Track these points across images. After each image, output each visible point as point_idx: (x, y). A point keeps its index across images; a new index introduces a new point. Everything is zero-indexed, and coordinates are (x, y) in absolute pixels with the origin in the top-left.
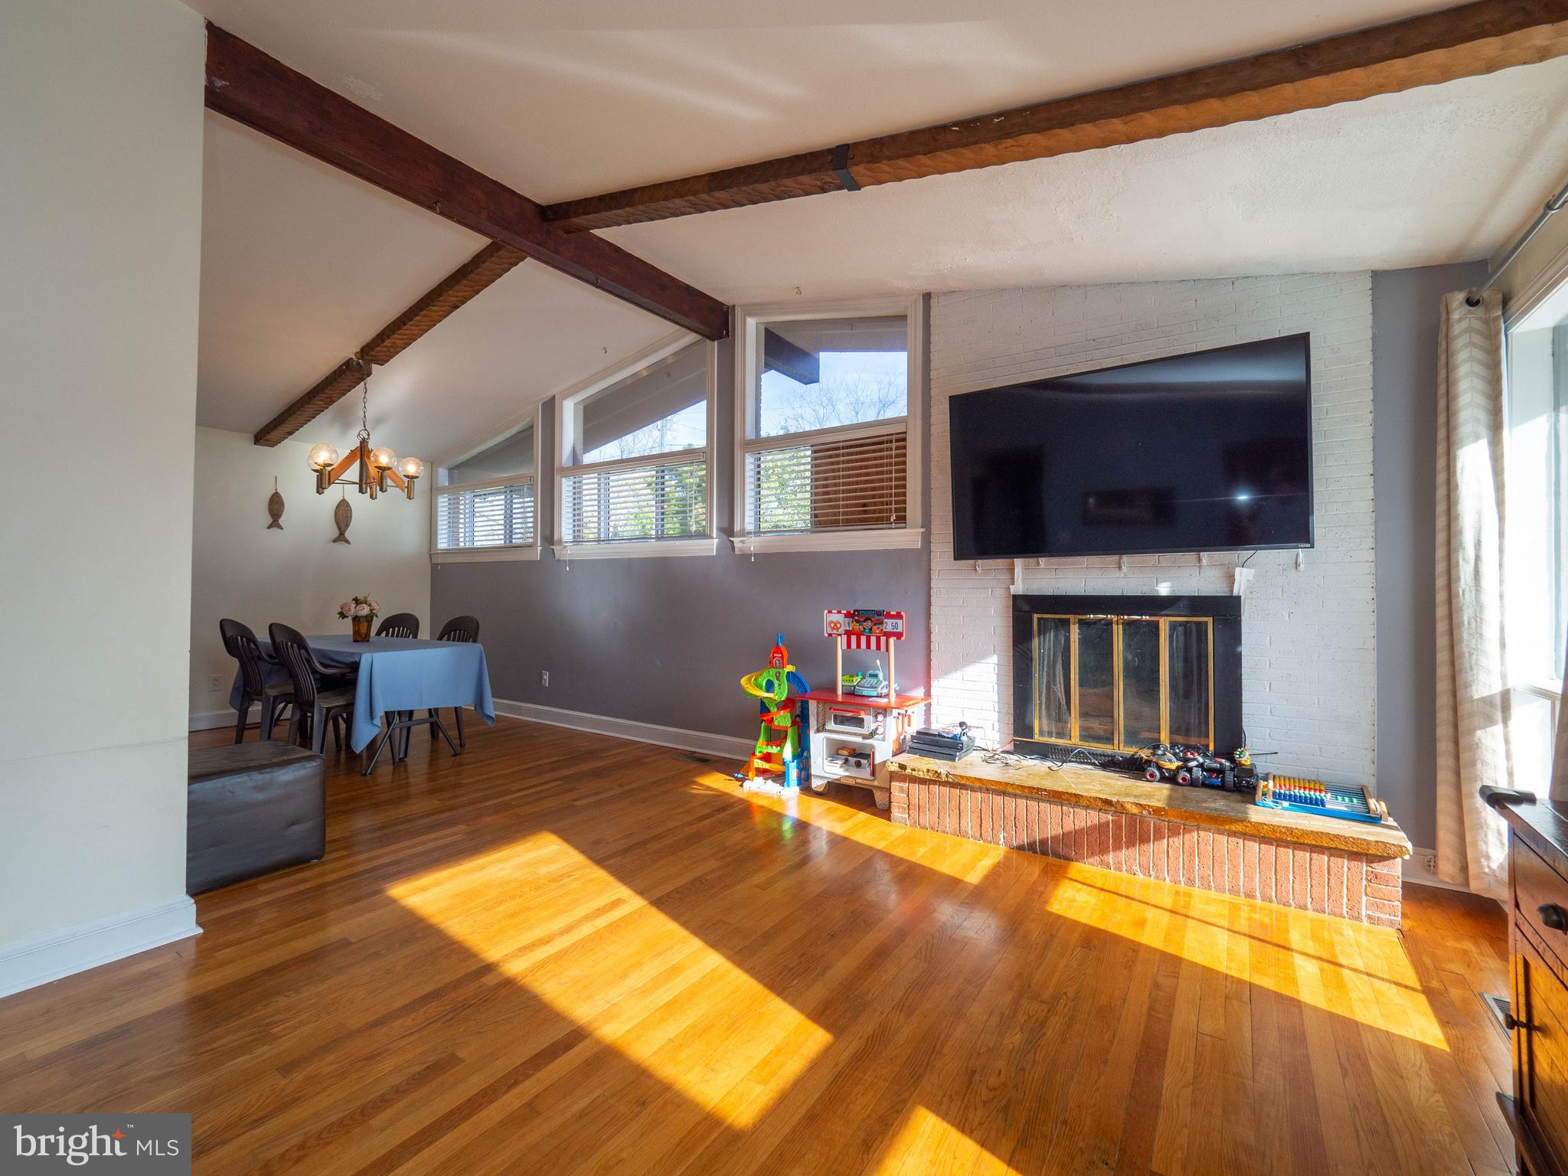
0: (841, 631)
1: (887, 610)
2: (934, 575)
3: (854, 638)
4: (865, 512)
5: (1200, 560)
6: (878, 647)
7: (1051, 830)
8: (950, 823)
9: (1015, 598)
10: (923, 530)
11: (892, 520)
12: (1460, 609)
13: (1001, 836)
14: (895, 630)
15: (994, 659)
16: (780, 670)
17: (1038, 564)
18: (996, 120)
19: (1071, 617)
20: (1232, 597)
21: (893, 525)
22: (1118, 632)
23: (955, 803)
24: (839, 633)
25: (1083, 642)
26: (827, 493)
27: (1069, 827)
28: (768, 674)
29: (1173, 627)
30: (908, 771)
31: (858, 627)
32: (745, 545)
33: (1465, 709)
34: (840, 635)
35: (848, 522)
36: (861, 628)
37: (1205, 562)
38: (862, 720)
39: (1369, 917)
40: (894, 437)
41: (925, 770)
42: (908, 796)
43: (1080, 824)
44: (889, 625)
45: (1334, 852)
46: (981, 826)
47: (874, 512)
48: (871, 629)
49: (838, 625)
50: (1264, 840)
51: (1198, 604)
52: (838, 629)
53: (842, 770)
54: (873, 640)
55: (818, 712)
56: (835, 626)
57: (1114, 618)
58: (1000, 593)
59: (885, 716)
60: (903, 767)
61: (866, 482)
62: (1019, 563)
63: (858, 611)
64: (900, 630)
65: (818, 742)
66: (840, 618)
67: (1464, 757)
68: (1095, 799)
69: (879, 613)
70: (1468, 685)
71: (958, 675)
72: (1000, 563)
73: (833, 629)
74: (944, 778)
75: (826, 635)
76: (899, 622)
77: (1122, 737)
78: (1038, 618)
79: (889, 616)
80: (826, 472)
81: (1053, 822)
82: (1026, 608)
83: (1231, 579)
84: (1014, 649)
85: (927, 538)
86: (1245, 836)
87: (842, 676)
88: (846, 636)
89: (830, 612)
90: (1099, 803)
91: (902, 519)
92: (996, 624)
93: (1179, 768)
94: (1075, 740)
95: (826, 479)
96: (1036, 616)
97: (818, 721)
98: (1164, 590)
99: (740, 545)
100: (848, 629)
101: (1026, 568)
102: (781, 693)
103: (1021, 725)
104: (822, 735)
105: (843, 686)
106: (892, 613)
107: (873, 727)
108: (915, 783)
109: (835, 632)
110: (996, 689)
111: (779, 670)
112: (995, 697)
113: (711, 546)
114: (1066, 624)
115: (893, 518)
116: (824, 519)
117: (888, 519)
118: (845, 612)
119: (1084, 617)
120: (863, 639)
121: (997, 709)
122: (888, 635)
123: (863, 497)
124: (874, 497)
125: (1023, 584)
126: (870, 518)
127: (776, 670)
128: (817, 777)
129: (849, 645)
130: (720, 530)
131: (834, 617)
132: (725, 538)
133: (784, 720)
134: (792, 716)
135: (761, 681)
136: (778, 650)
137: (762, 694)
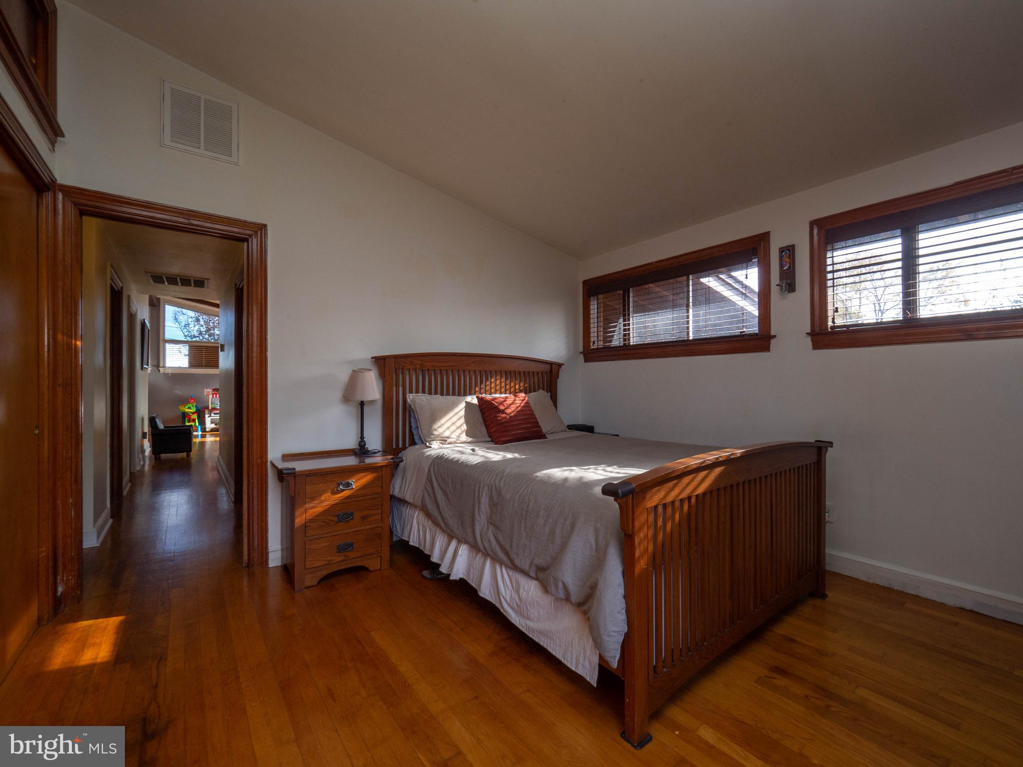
0: (211, 393)
3: (215, 395)
26: (195, 358)
28: (190, 405)
31: (216, 392)
63: (216, 388)
73: (208, 393)
75: (206, 395)
80: (194, 352)
87: (211, 404)
95: (194, 354)
99: (163, 371)
102: (194, 410)
104: (210, 418)
116: (192, 365)
118: (212, 389)
129: (213, 397)
130: (153, 365)
131: (208, 390)
132: (155, 368)
133: (195, 416)
134: (197, 415)
135: (187, 407)
136: (192, 399)
137: (187, 410)
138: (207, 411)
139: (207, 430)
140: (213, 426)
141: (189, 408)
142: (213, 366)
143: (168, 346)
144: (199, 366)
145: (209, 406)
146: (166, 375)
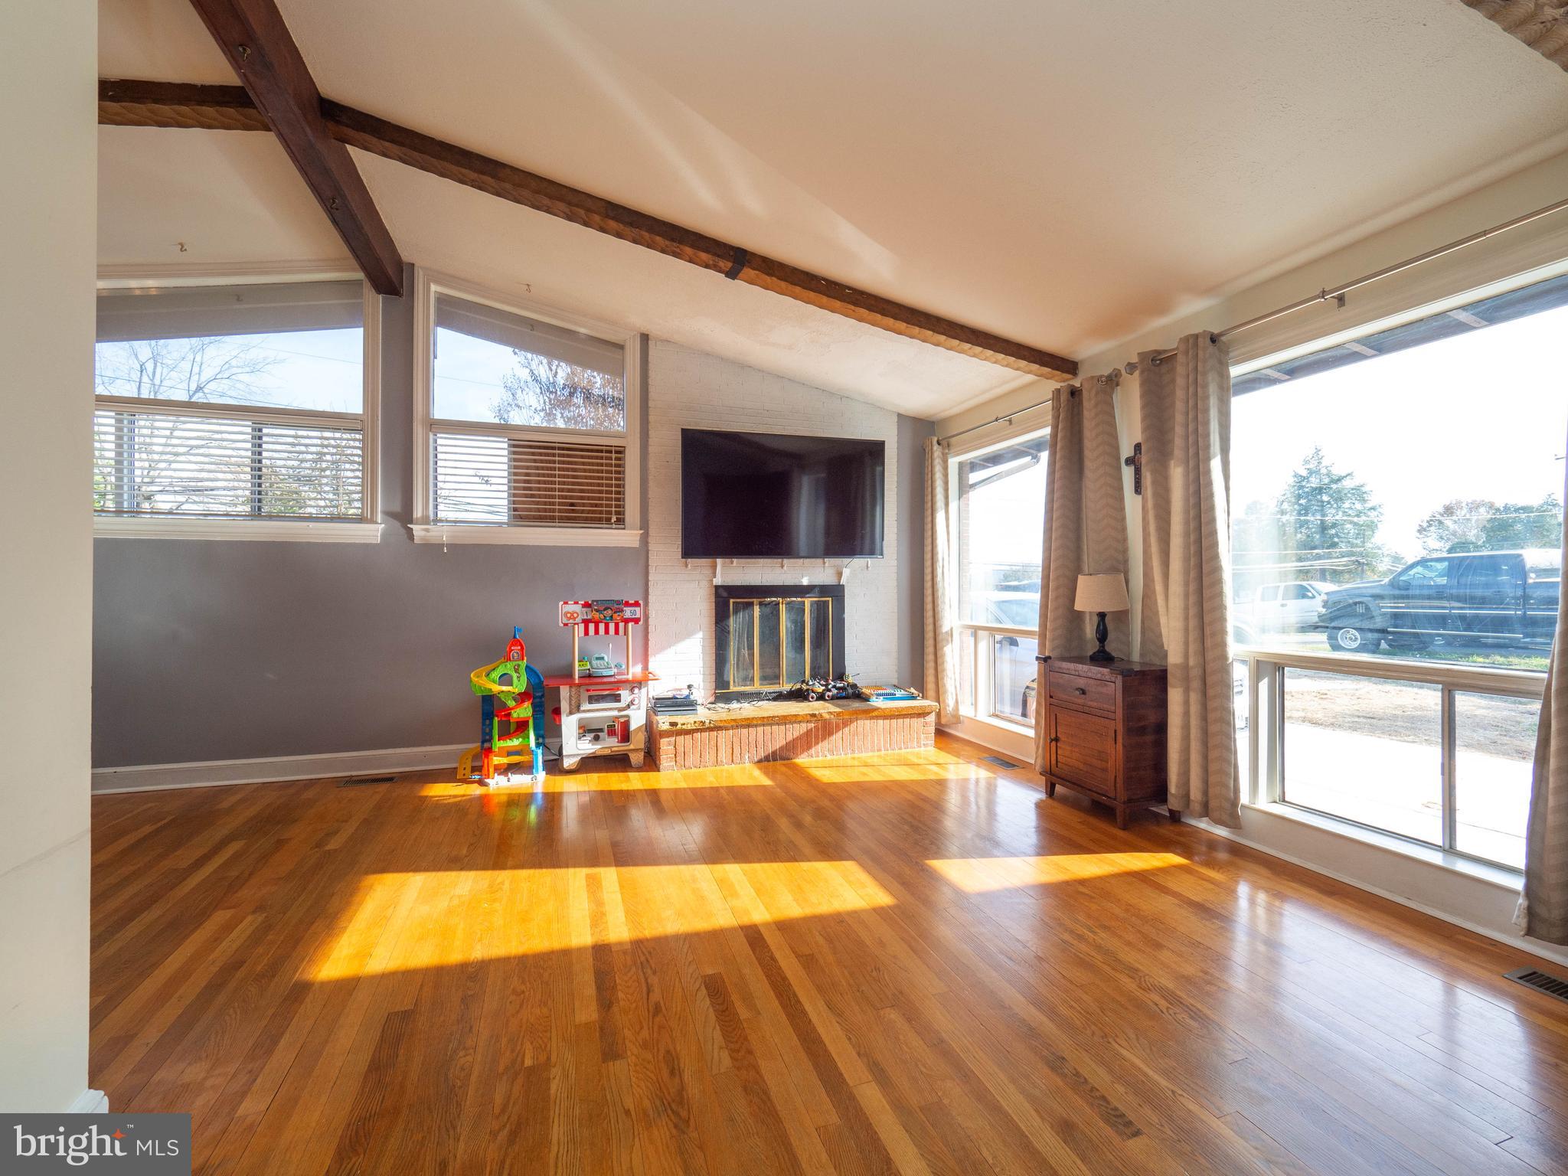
0: (578, 620)
1: (625, 600)
2: (652, 570)
3: (592, 626)
4: (573, 511)
5: (824, 563)
6: (617, 632)
7: (779, 743)
8: (709, 757)
9: (717, 587)
10: (642, 532)
11: (613, 521)
12: (938, 590)
13: (747, 757)
14: (633, 617)
15: (700, 635)
16: (520, 663)
17: (732, 563)
18: (847, 291)
19: (755, 601)
20: (839, 585)
21: (614, 526)
22: (783, 608)
23: (713, 743)
24: (576, 622)
25: (761, 617)
26: (530, 489)
27: (790, 738)
28: (507, 668)
29: (812, 604)
30: (679, 726)
31: (597, 615)
32: (428, 534)
33: (940, 638)
34: (578, 624)
35: (561, 519)
36: (602, 616)
37: (827, 565)
38: (619, 695)
39: (924, 745)
40: (613, 449)
41: (693, 722)
42: (675, 747)
43: (797, 734)
44: (628, 612)
45: (905, 716)
46: (732, 754)
47: (583, 512)
48: (612, 616)
49: (575, 615)
50: (885, 717)
51: (824, 590)
52: (575, 619)
53: (590, 744)
54: (612, 626)
55: (570, 696)
56: (572, 616)
57: (780, 600)
58: (705, 584)
59: (640, 689)
60: (674, 724)
61: (573, 484)
62: (719, 561)
63: (597, 601)
64: (638, 616)
65: (569, 724)
66: (578, 608)
67: (939, 661)
68: (806, 715)
69: (618, 602)
70: (941, 626)
71: (673, 649)
72: (704, 562)
73: (569, 619)
74: (707, 725)
75: (562, 625)
76: (638, 609)
77: (785, 679)
78: (734, 603)
79: (627, 604)
80: (528, 468)
81: (780, 737)
82: (725, 594)
83: (840, 574)
84: (716, 626)
85: (645, 539)
86: (877, 717)
87: (579, 662)
88: (583, 624)
89: (566, 603)
90: (809, 717)
91: (621, 521)
92: (702, 608)
93: (824, 690)
94: (757, 687)
95: (527, 475)
96: (732, 601)
97: (570, 705)
98: (805, 582)
99: (423, 533)
100: (585, 617)
101: (723, 566)
102: (520, 685)
103: (720, 680)
104: (576, 717)
105: (579, 670)
106: (630, 602)
107: (629, 699)
108: (681, 735)
109: (571, 621)
110: (701, 657)
111: (517, 663)
112: (701, 664)
113: (373, 532)
114: (752, 604)
115: (614, 519)
116: (521, 515)
117: (608, 520)
118: (583, 602)
119: (762, 600)
120: (602, 626)
121: (702, 673)
122: (626, 621)
123: (571, 497)
124: (582, 498)
125: (722, 577)
126: (579, 517)
127: (515, 663)
128: (569, 756)
129: (586, 633)
130: (388, 514)
131: (571, 608)
132: (397, 524)
133: (524, 711)
134: (534, 706)
135: (495, 675)
136: (516, 642)
137: (496, 688)
138: (564, 692)
139: (568, 763)
140: (587, 747)
141: (505, 680)
142: (586, 520)
143: (445, 442)
144: (541, 518)
145: (571, 666)
146: (432, 549)
